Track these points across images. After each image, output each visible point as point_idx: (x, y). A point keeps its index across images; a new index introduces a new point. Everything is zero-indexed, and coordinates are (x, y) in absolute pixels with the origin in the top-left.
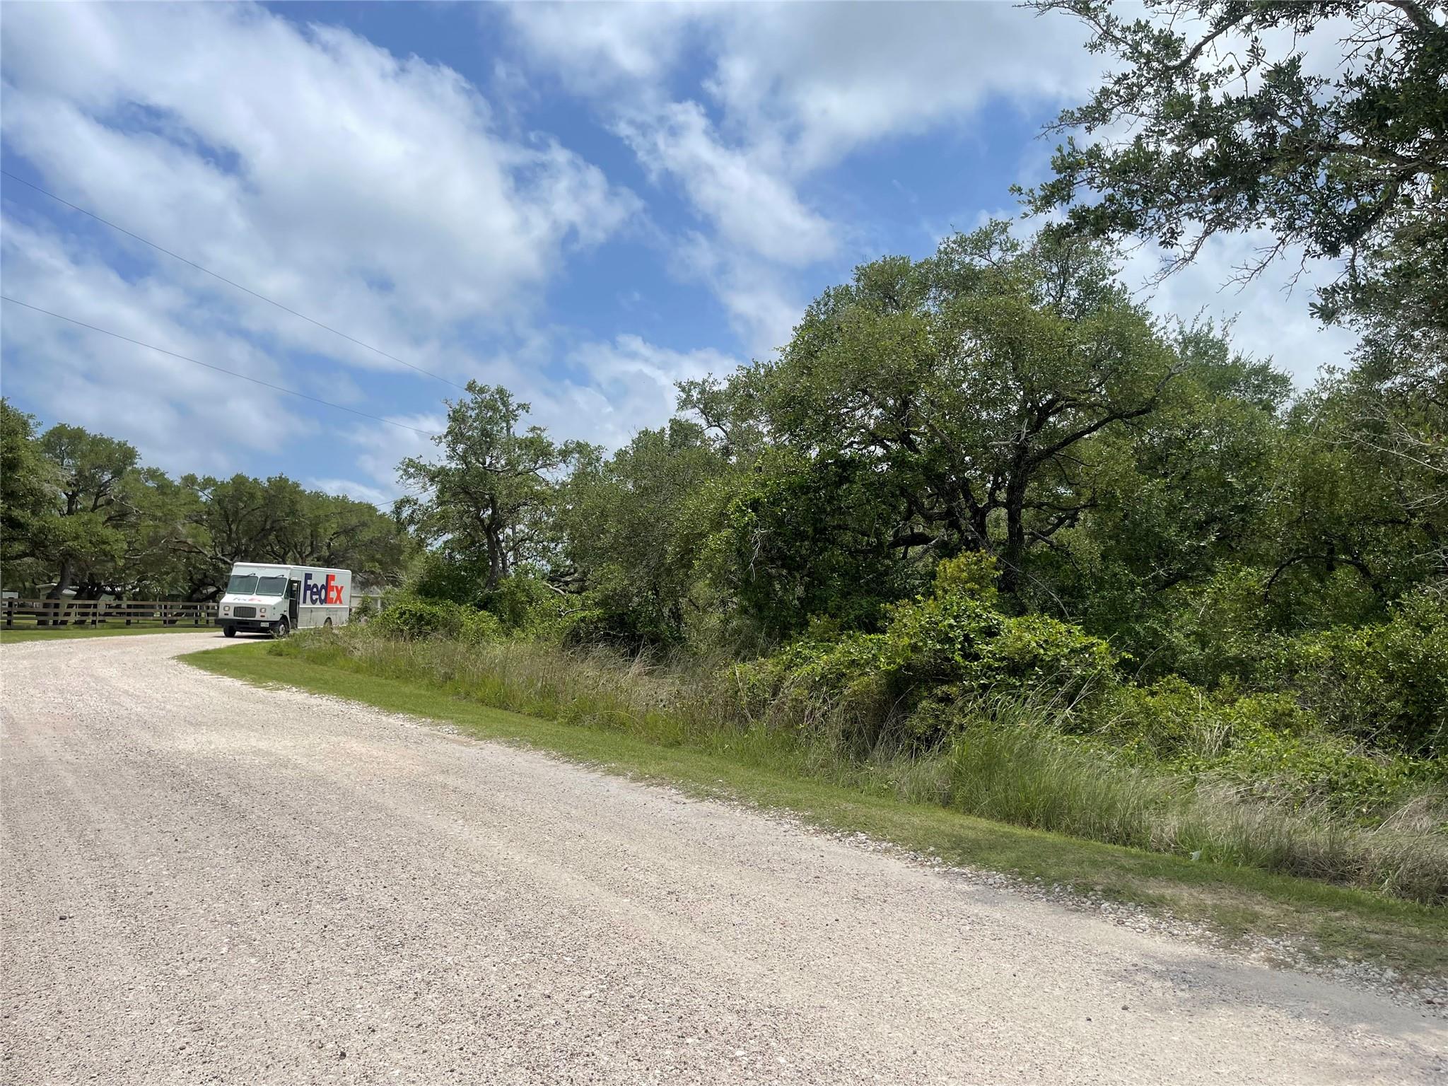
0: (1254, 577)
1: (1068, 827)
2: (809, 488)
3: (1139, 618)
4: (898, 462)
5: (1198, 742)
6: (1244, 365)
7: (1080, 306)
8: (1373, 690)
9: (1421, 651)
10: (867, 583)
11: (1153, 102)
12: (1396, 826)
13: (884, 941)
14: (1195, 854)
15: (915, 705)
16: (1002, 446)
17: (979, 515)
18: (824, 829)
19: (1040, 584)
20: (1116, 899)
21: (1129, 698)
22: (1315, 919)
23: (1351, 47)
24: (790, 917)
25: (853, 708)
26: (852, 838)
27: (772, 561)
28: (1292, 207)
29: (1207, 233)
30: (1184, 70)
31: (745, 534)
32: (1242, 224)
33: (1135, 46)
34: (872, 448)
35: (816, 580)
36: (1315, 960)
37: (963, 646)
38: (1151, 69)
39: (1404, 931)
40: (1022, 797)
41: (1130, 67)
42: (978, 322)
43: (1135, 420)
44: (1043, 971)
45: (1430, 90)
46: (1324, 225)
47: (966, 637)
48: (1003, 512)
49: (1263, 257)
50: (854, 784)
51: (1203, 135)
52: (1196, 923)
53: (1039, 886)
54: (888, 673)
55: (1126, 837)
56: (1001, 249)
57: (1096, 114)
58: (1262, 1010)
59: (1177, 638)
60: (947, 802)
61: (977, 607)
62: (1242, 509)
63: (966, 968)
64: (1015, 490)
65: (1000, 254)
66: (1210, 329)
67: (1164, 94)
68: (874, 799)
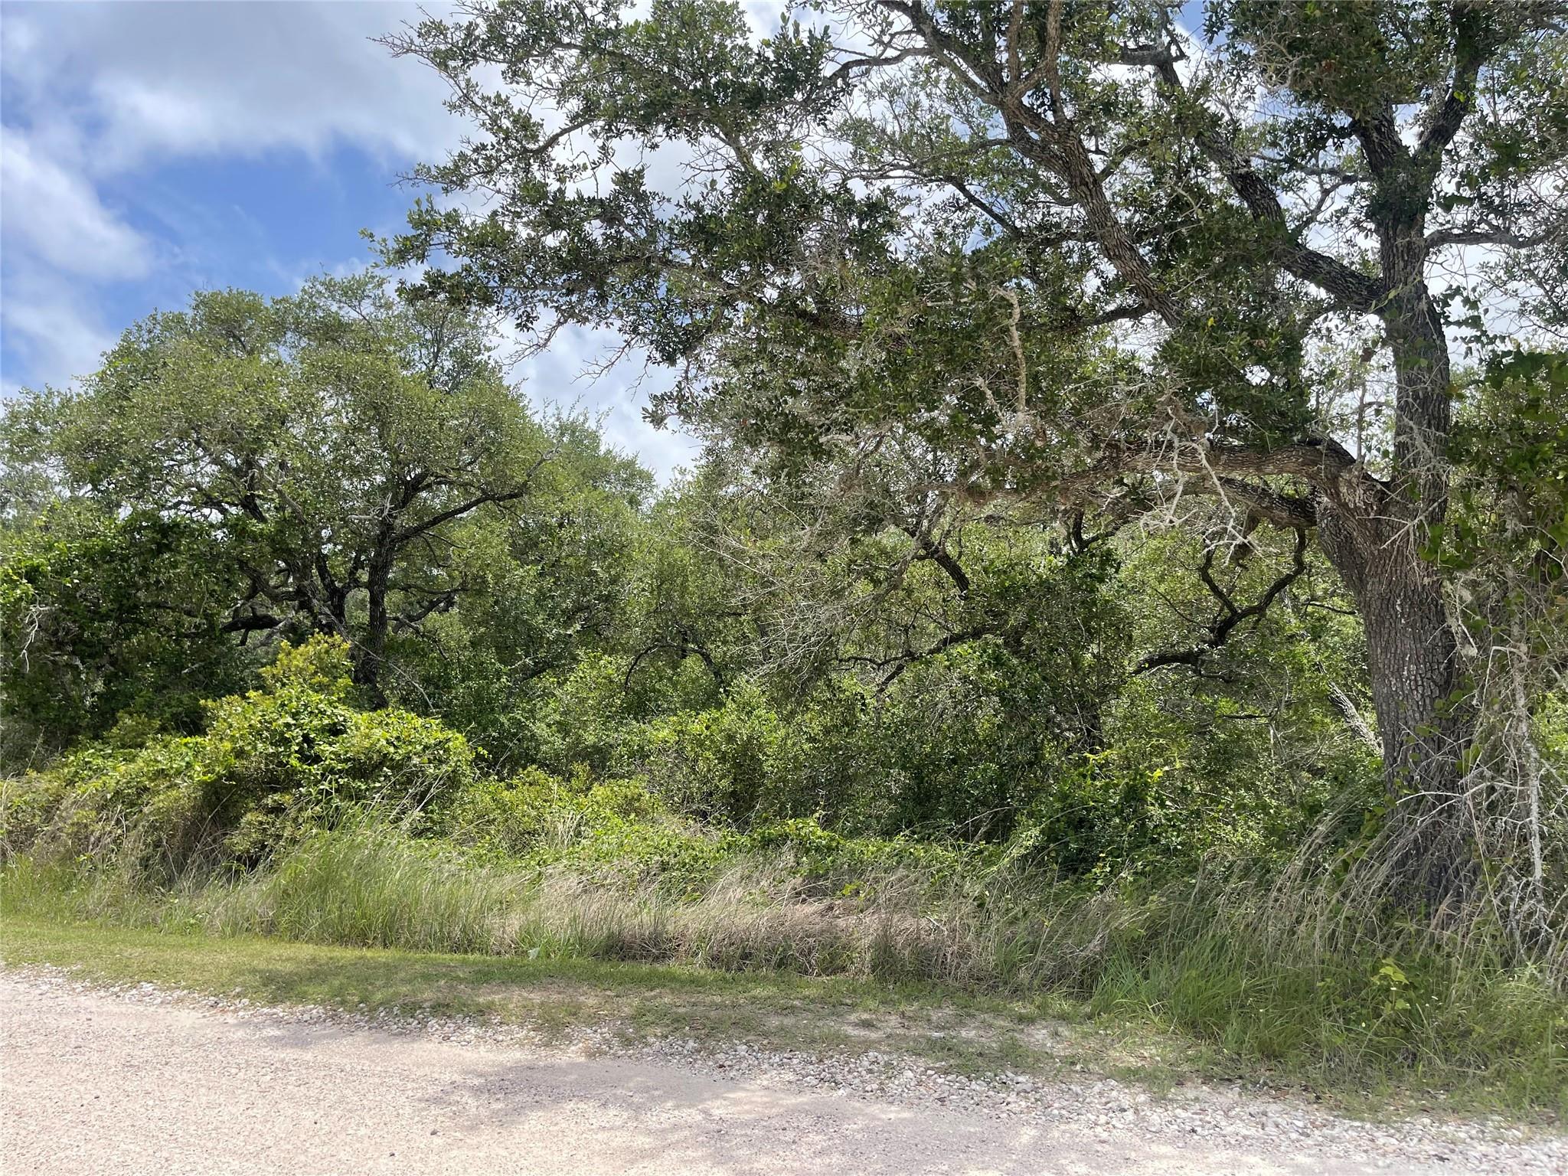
0: (613, 666)
1: (407, 941)
2: (112, 555)
3: (506, 709)
4: (238, 531)
5: (550, 835)
6: (614, 458)
7: (454, 378)
8: (709, 771)
9: (745, 732)
10: (192, 673)
11: (510, 180)
12: (713, 900)
13: (157, 1113)
14: (533, 953)
15: (238, 818)
16: (365, 519)
17: (336, 598)
18: (97, 984)
19: (403, 675)
20: (444, 1014)
21: (482, 794)
22: (630, 1004)
23: (690, 172)
24: (31, 1103)
25: (156, 829)
26: (134, 991)
27: (60, 645)
28: (637, 312)
29: (559, 323)
30: (541, 154)
31: (17, 611)
32: (594, 318)
33: (495, 119)
34: (206, 511)
35: (120, 670)
36: (627, 1043)
37: (302, 748)
38: (510, 146)
39: (708, 1000)
40: (358, 913)
41: (489, 139)
42: (340, 379)
43: (508, 503)
44: (349, 1111)
45: (749, 226)
46: (664, 336)
47: (306, 738)
48: (364, 594)
49: (611, 355)
50: (149, 923)
51: (556, 226)
52: (521, 1026)
53: (362, 1014)
54: (202, 783)
55: (467, 944)
56: (374, 304)
57: (454, 177)
58: (572, 1104)
59: (540, 729)
60: (270, 929)
61: (321, 701)
62: (607, 599)
63: (258, 1127)
64: (379, 570)
65: (372, 309)
66: (586, 420)
67: (522, 175)
68: (172, 939)
